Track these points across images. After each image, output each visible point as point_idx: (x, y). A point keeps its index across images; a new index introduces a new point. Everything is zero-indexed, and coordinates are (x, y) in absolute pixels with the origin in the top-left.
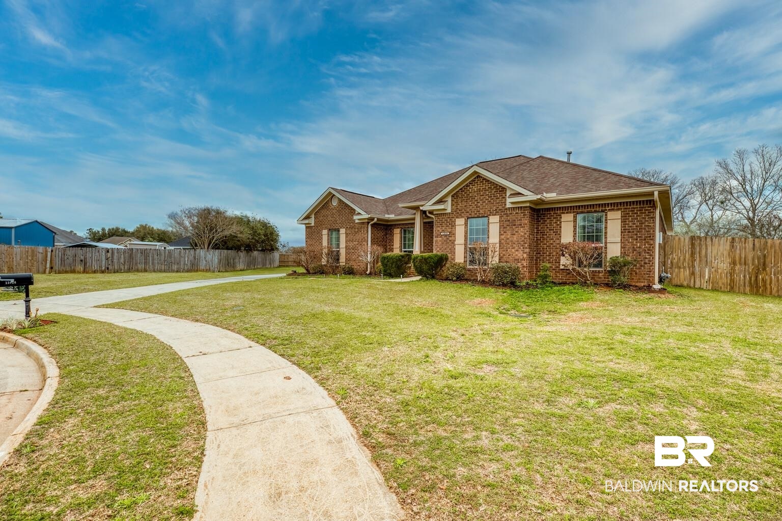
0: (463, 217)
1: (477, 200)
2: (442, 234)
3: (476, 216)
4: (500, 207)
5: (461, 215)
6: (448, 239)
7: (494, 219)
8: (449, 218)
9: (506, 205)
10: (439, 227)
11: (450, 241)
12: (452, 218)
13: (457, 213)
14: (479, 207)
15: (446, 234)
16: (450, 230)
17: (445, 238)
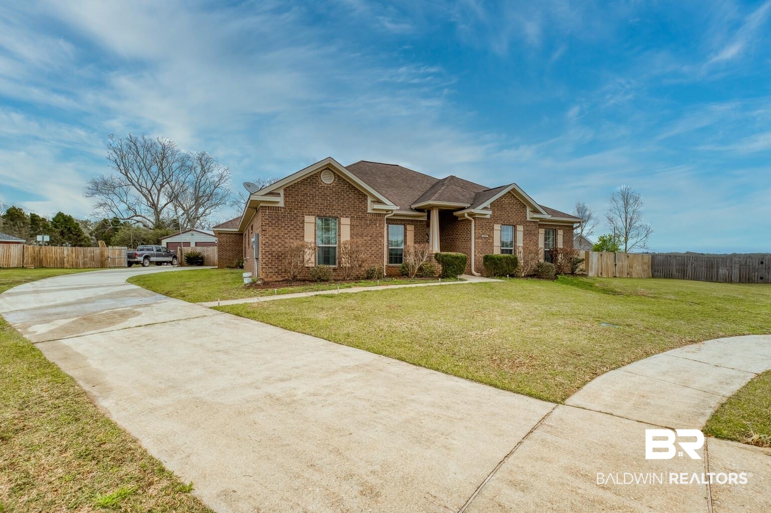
0: (498, 223)
1: (508, 211)
2: (482, 236)
3: (508, 224)
4: (523, 220)
5: (497, 221)
6: (487, 241)
7: (520, 228)
8: (488, 222)
9: (526, 218)
10: (480, 230)
11: (489, 243)
12: (491, 223)
13: (494, 219)
14: (509, 217)
15: (485, 236)
16: (488, 234)
17: (485, 240)
